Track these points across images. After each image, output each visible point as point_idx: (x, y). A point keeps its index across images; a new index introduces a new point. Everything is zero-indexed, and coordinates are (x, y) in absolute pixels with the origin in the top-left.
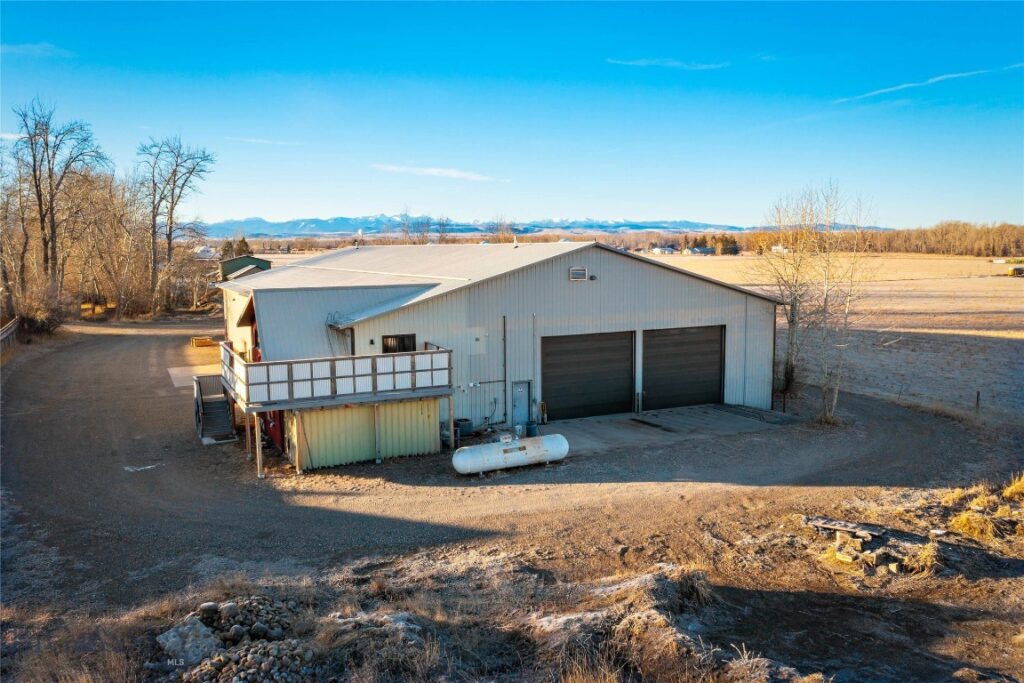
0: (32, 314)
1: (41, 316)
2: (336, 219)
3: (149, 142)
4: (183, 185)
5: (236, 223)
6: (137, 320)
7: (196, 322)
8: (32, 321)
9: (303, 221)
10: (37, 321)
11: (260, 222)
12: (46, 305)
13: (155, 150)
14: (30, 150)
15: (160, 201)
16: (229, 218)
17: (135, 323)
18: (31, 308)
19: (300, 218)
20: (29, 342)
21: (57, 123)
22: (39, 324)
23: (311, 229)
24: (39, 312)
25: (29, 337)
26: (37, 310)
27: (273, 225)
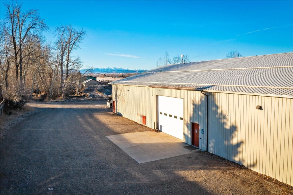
0: (11, 99)
1: (16, 99)
3: (59, 26)
4: (73, 44)
6: (58, 100)
7: (82, 101)
8: (12, 102)
10: (14, 102)
12: (19, 94)
13: (62, 29)
14: (11, 23)
15: (65, 50)
17: (57, 101)
18: (11, 95)
20: (10, 114)
21: (23, 11)
22: (16, 104)
24: (15, 98)
25: (10, 111)
26: (14, 96)
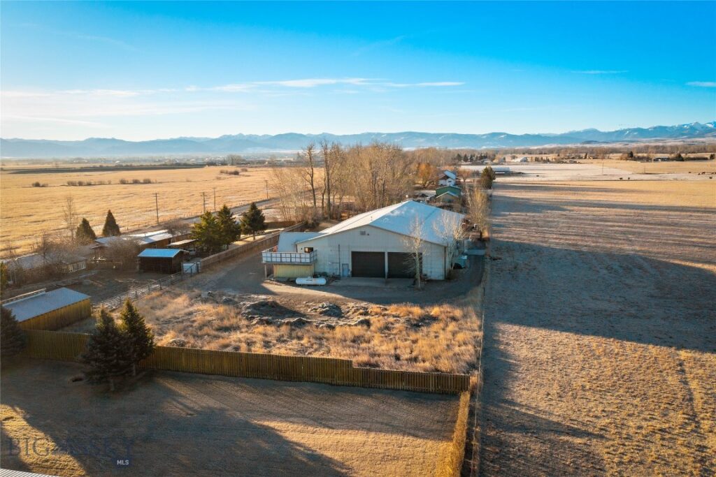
2: (655, 128)
5: (578, 133)
9: (629, 129)
11: (595, 132)
16: (571, 130)
19: (626, 128)
23: (635, 136)
27: (605, 134)
